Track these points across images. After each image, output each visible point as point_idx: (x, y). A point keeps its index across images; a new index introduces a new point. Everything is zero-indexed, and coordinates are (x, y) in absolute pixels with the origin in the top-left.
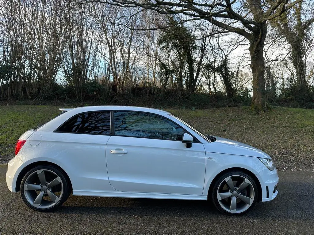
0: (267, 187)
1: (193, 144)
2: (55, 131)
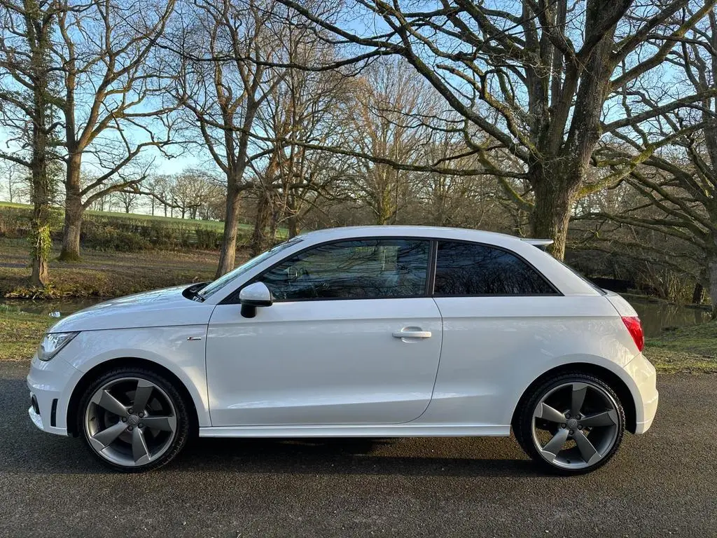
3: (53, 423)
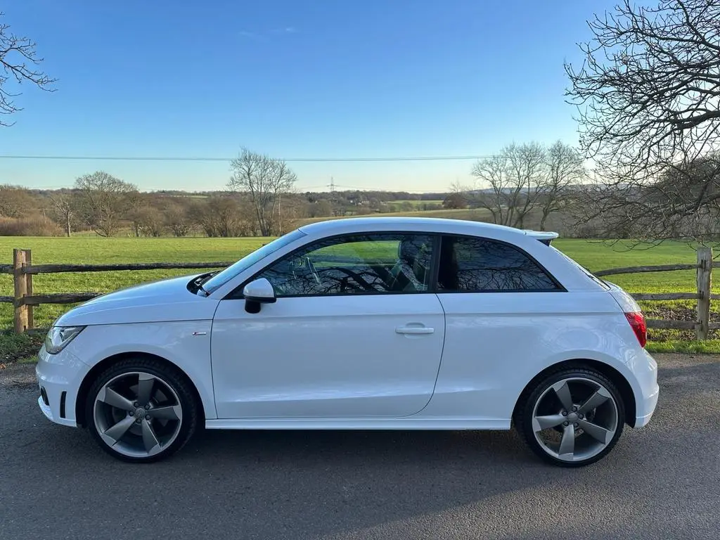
3: (63, 415)
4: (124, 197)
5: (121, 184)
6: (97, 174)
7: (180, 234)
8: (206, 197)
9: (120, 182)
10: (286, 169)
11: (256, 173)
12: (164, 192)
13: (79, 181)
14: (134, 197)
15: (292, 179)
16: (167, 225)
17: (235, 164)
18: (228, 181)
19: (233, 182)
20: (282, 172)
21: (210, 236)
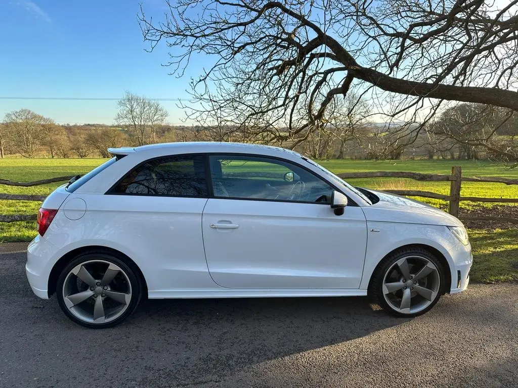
0: (459, 272)
1: (346, 209)
2: (107, 193)
4: (42, 128)
5: (41, 118)
6: (22, 111)
7: (82, 156)
8: (120, 129)
9: (39, 117)
10: (160, 107)
11: (137, 110)
12: (89, 125)
13: (8, 115)
14: (49, 128)
15: (164, 115)
16: (73, 149)
17: (121, 103)
18: (115, 116)
19: (119, 117)
20: (156, 109)
21: (104, 157)
